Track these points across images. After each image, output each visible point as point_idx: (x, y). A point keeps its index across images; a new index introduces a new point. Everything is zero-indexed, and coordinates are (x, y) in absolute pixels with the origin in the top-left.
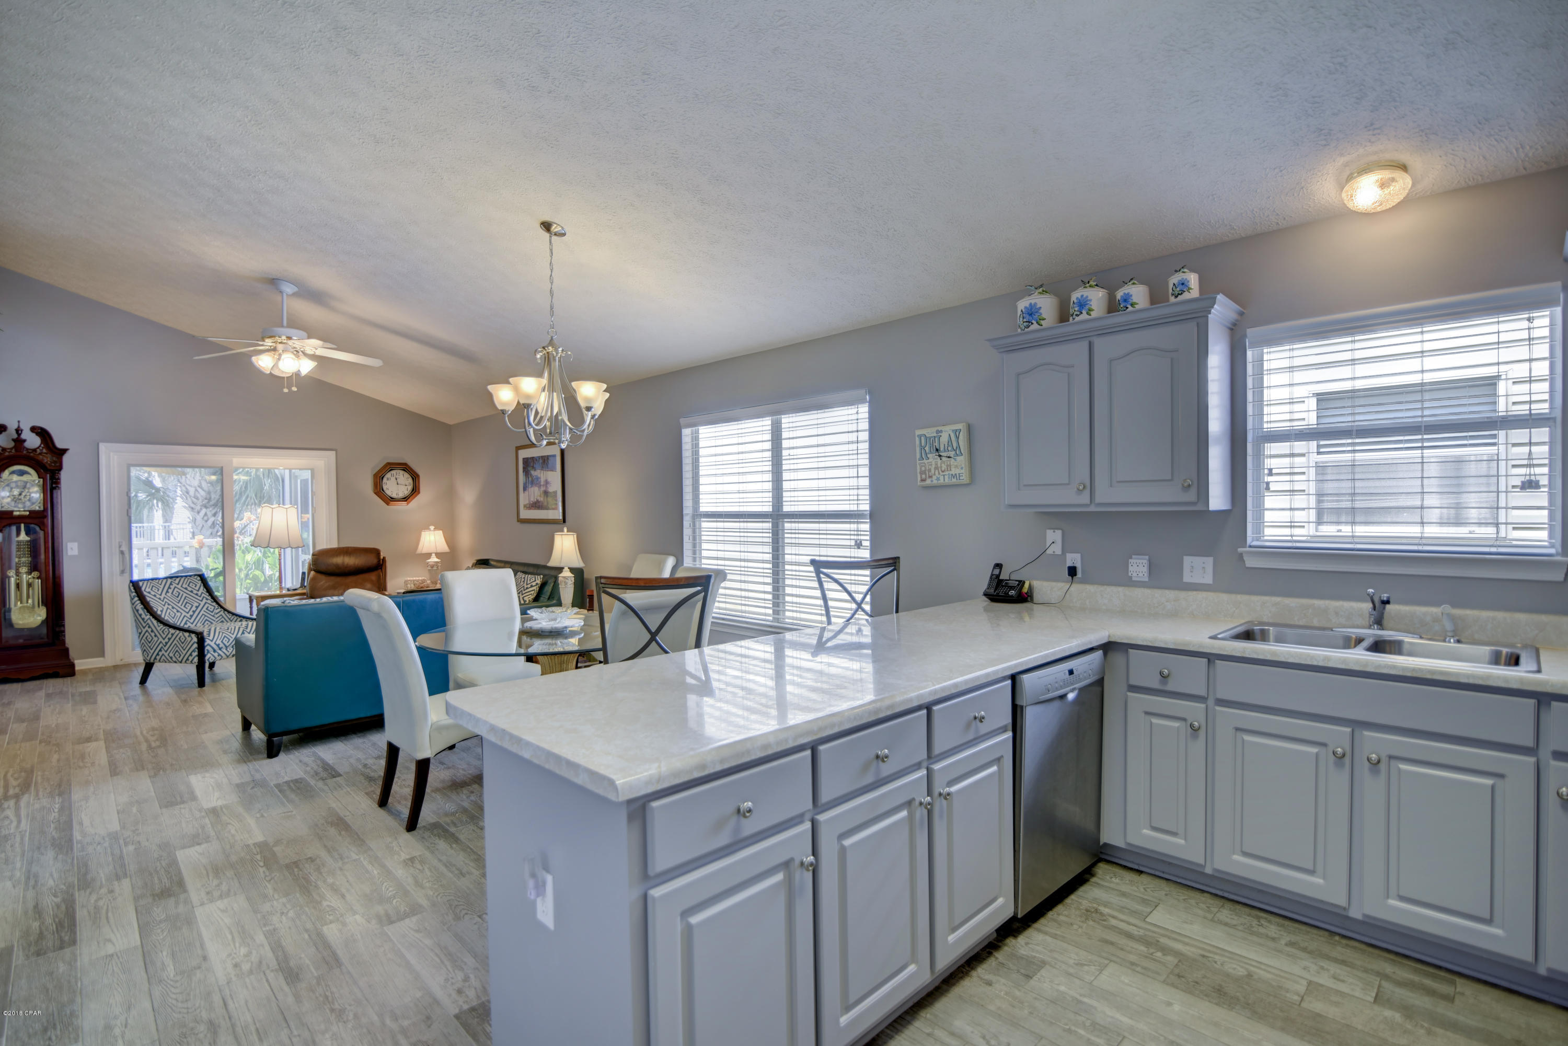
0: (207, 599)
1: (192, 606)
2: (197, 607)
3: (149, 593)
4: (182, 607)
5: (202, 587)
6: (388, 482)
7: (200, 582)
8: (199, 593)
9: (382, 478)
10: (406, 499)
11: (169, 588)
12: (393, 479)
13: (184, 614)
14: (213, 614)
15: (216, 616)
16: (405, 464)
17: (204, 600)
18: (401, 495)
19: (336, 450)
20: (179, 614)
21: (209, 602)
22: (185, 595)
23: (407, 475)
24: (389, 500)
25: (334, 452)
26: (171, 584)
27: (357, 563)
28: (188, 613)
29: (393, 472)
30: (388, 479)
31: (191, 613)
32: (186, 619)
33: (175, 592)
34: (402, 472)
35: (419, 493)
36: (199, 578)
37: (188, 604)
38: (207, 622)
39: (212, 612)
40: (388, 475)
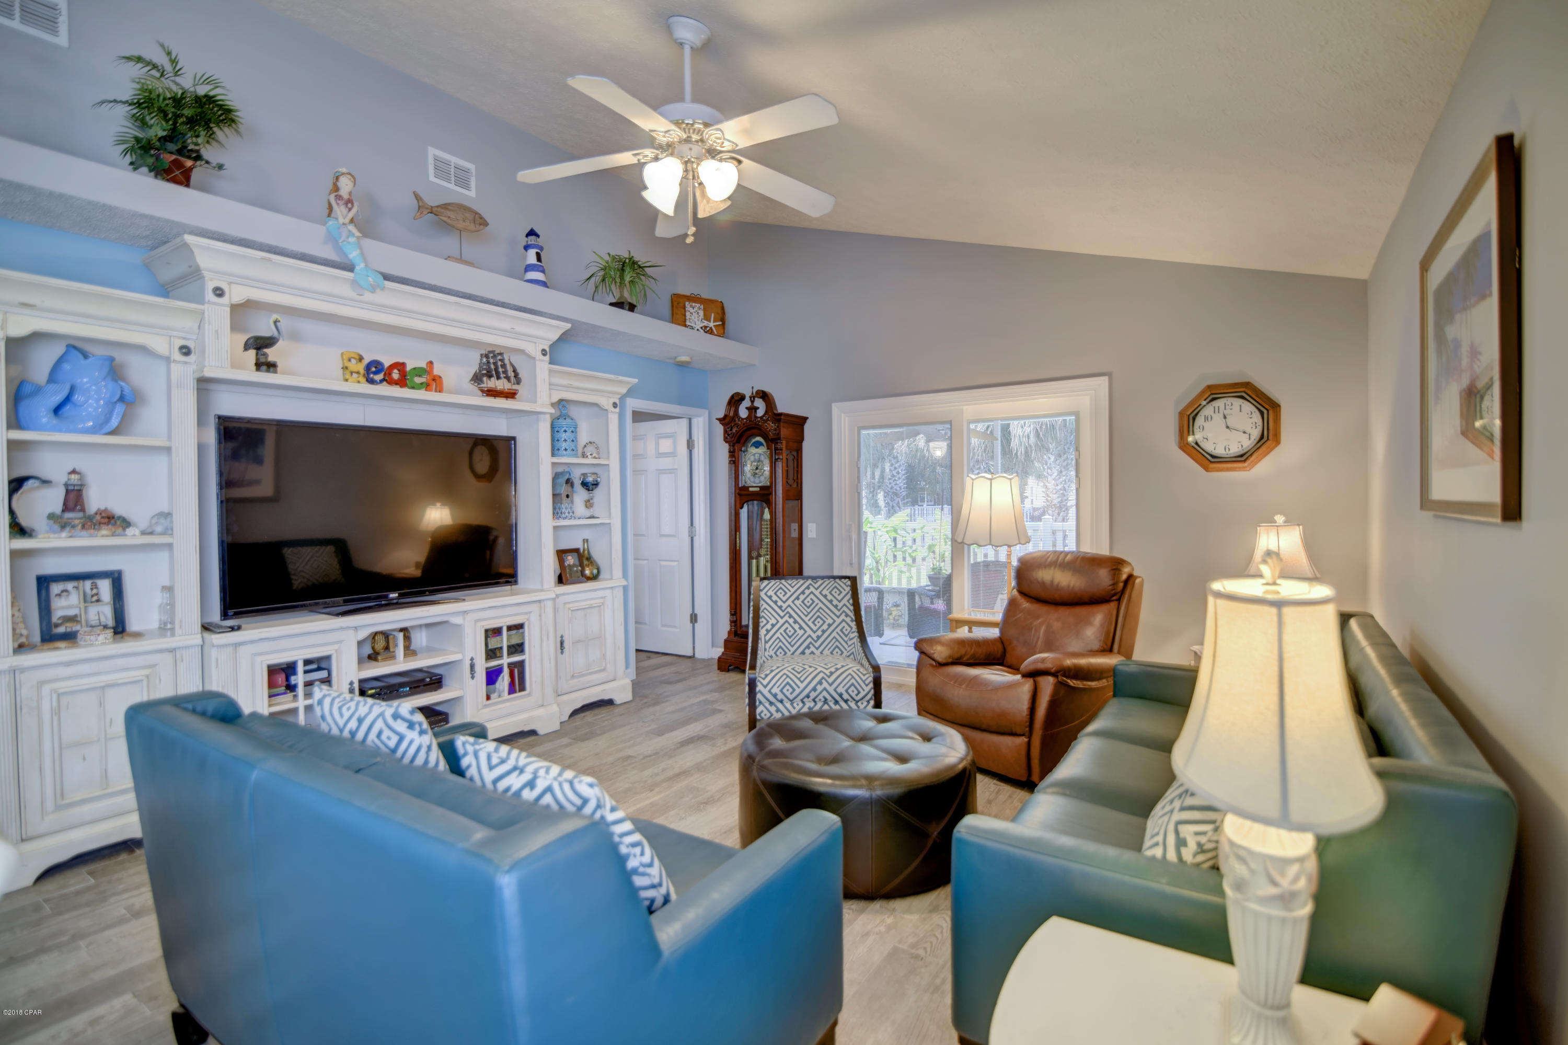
0: (847, 615)
1: (824, 622)
2: (830, 625)
3: (770, 597)
4: (810, 623)
5: (849, 596)
6: (1206, 425)
7: (849, 588)
8: (840, 605)
9: (1194, 419)
10: (1243, 458)
11: (803, 593)
12: (1217, 418)
13: (809, 632)
14: (846, 639)
15: (850, 643)
16: (1247, 385)
17: (843, 617)
18: (1235, 450)
19: (1109, 375)
20: (802, 632)
21: (848, 620)
22: (820, 605)
23: (1248, 407)
24: (1209, 461)
25: (1106, 378)
26: (808, 588)
27: (1072, 584)
28: (815, 632)
29: (1220, 403)
30: (1206, 419)
31: (819, 633)
32: (809, 640)
33: (808, 599)
34: (1238, 402)
35: (1277, 442)
36: (849, 583)
37: (819, 620)
38: (837, 650)
39: (846, 636)
40: (1208, 411)
